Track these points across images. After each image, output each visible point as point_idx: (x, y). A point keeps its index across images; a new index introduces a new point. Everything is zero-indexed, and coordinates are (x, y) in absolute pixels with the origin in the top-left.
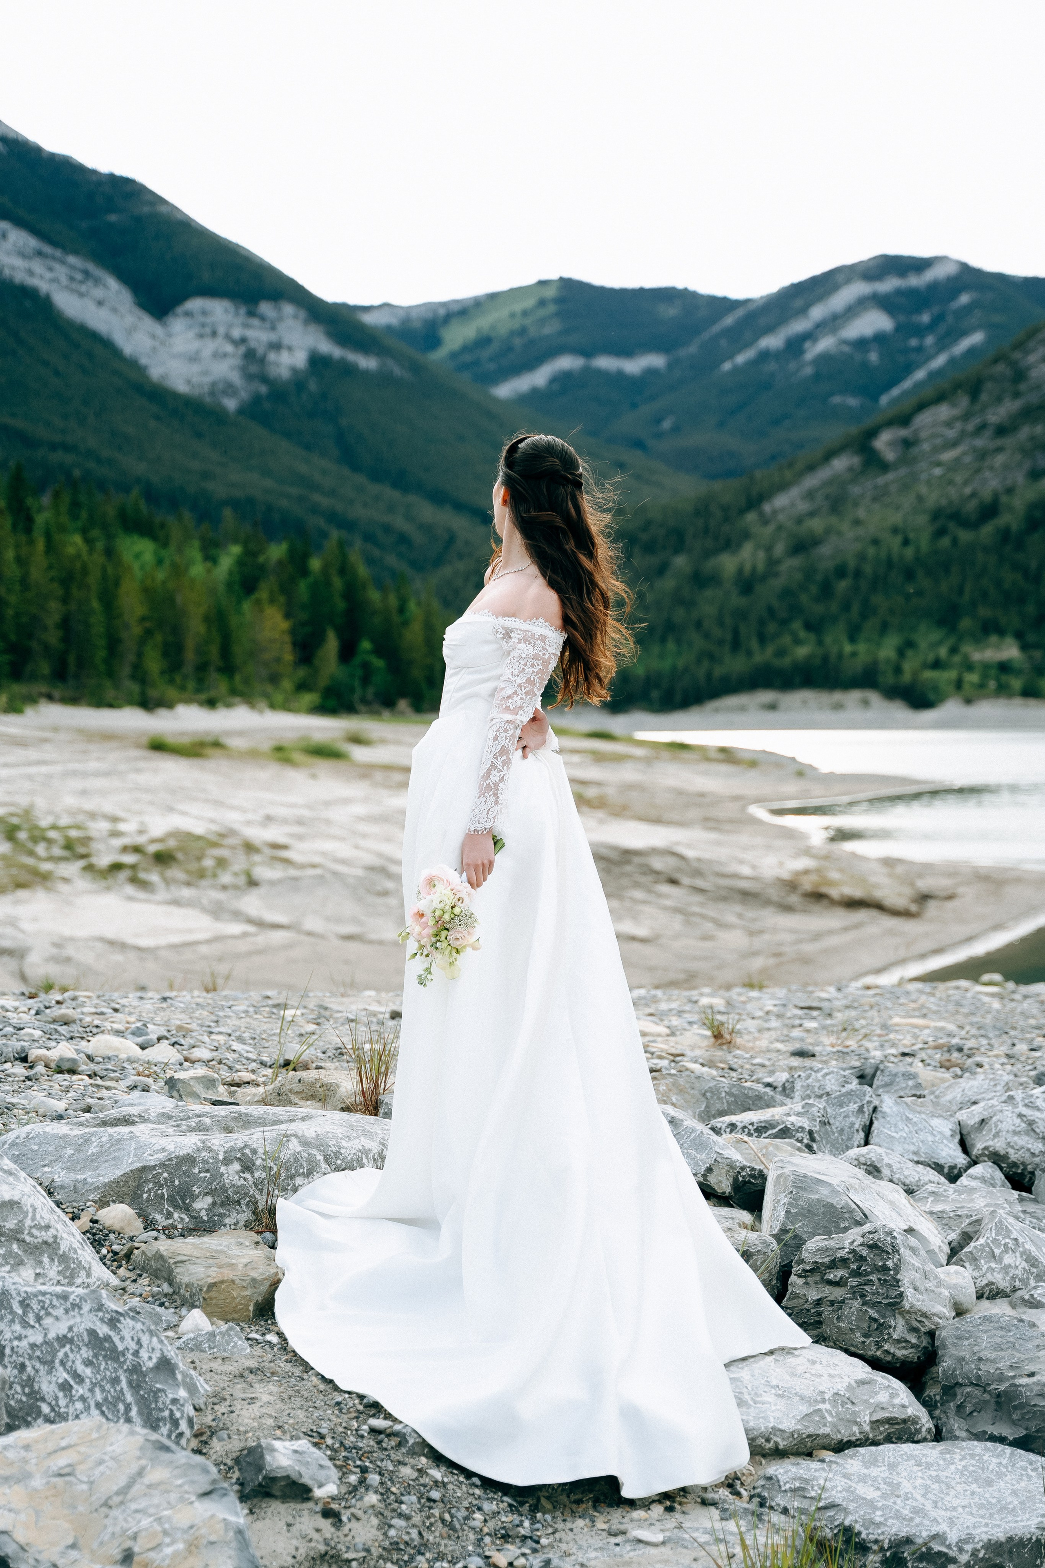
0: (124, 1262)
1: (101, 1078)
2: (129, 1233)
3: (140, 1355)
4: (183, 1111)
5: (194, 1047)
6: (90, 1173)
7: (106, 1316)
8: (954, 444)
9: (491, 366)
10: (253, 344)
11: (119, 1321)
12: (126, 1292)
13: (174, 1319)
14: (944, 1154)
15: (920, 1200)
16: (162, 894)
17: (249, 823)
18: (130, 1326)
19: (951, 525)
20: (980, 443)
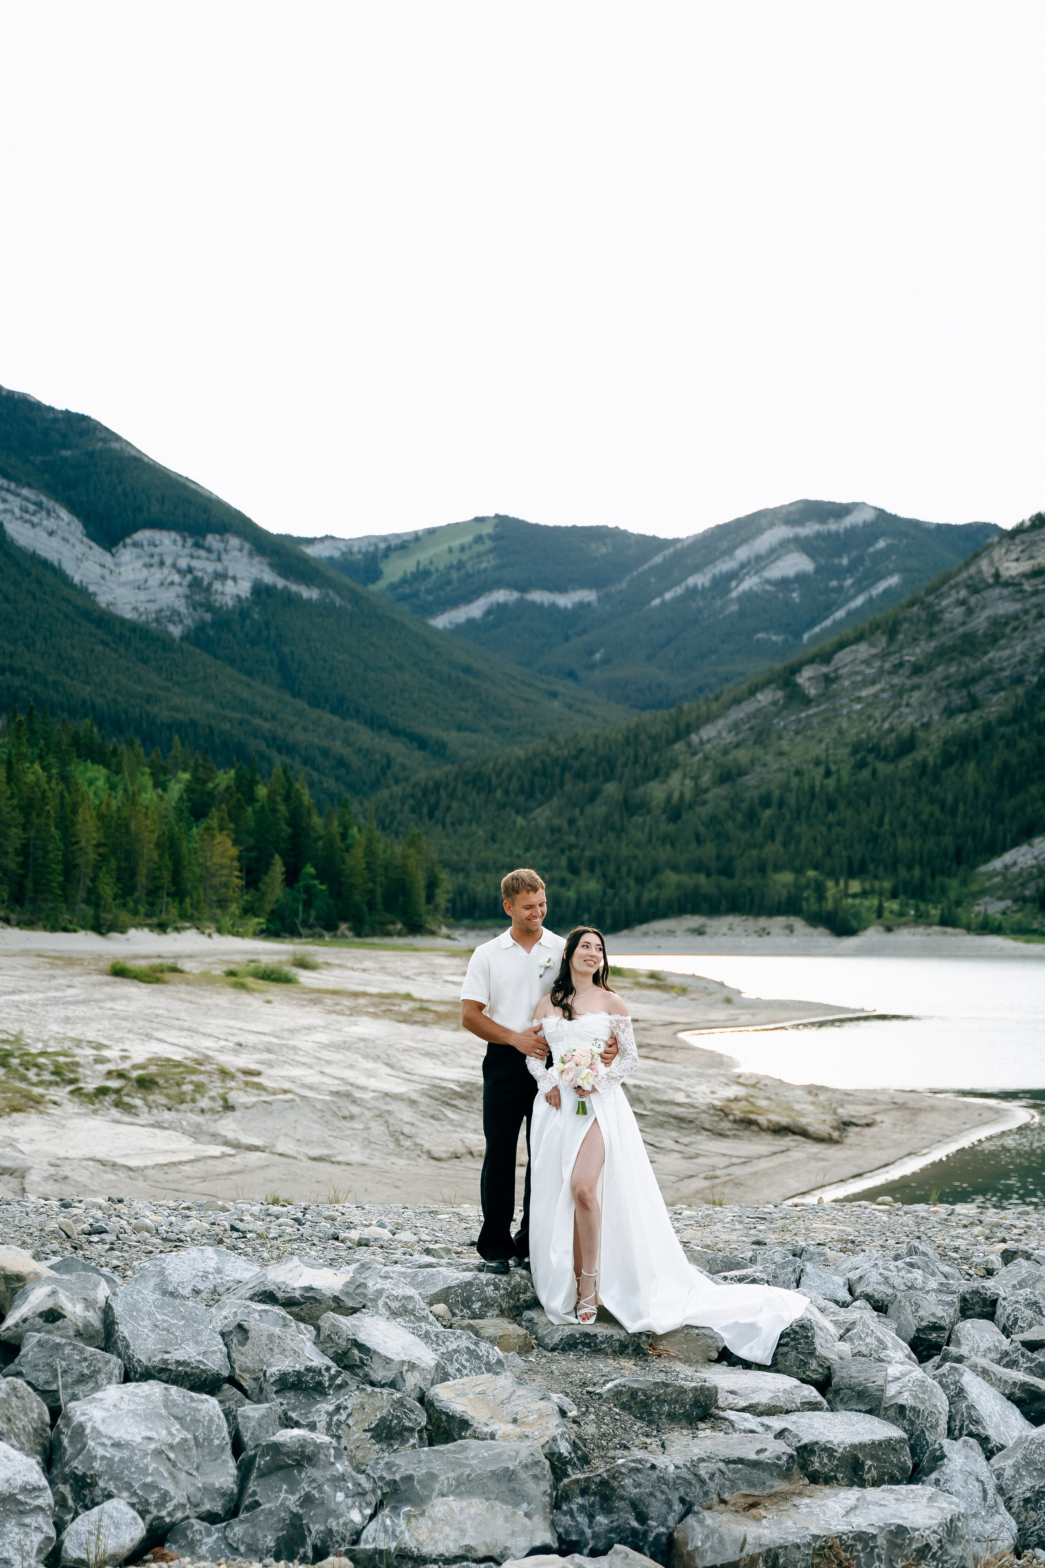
8: (873, 683)
9: (430, 598)
10: (200, 574)
14: (839, 1294)
16: (145, 1117)
17: (221, 1050)
19: (870, 758)
20: (896, 680)
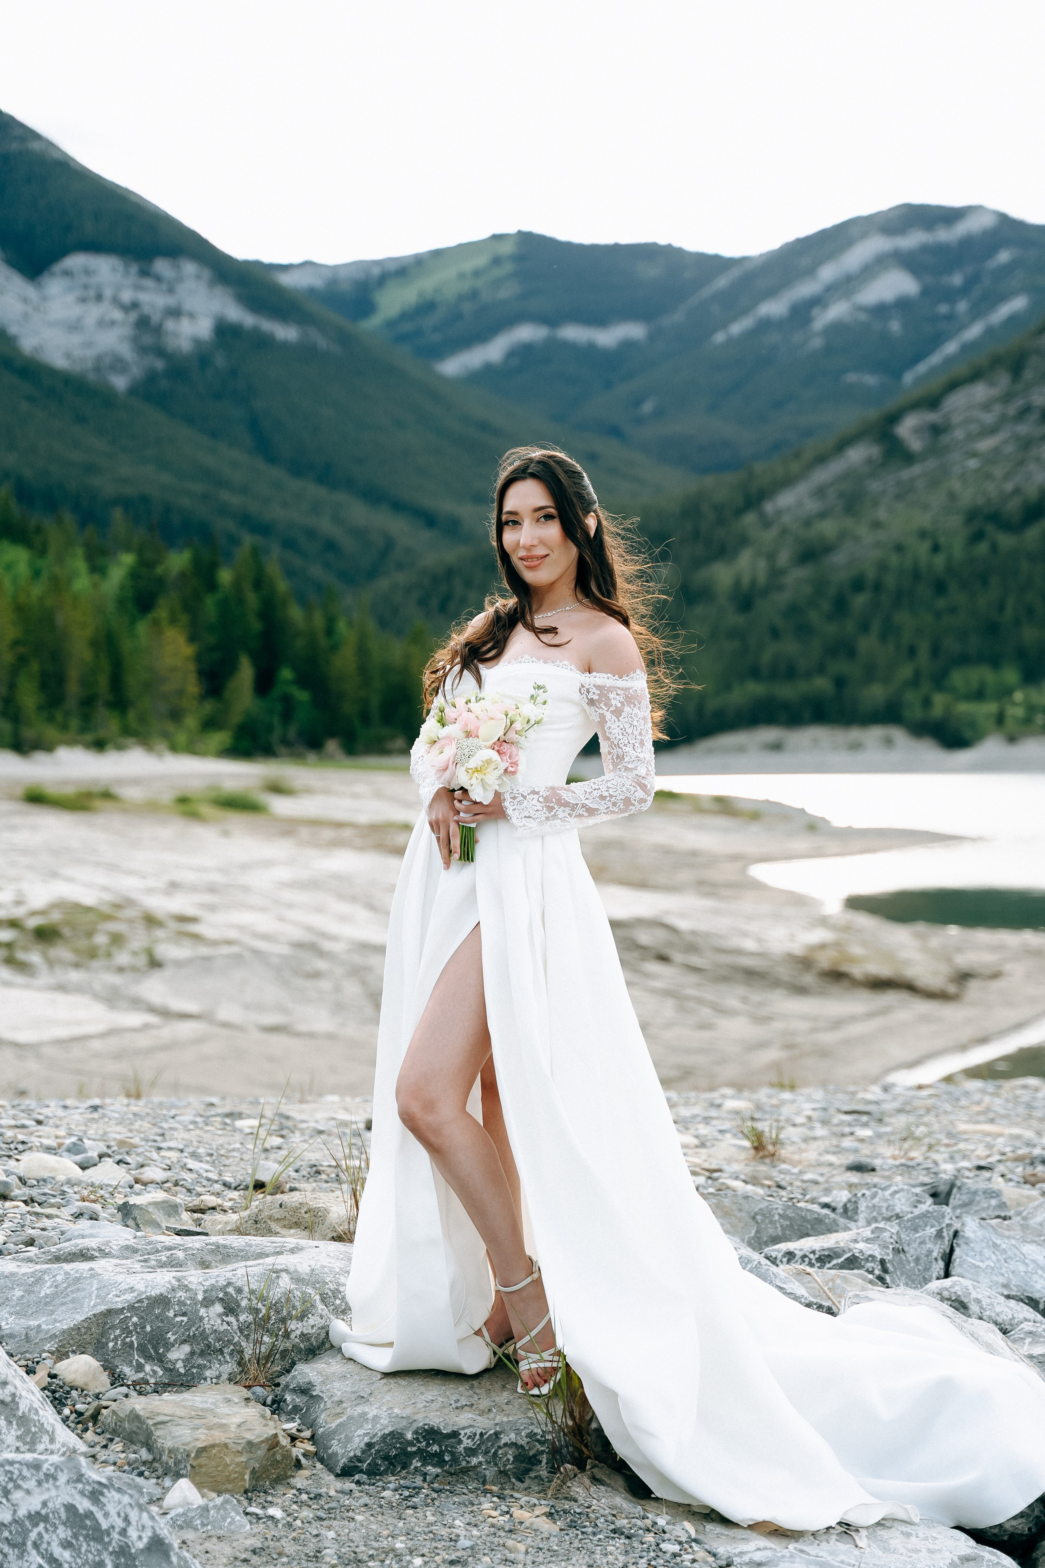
0: (90, 1424)
1: (40, 1204)
2: (93, 1389)
3: (129, 1534)
4: (150, 1243)
5: (142, 1166)
6: (44, 1319)
7: (87, 1488)
8: (992, 430)
9: (437, 337)
10: (146, 310)
11: (102, 1494)
12: (96, 1459)
13: (158, 1492)
14: (1038, 1286)
15: (1014, 1341)
16: (45, 978)
17: (150, 891)
18: (116, 1499)
19: (990, 528)
20: (1023, 429)
